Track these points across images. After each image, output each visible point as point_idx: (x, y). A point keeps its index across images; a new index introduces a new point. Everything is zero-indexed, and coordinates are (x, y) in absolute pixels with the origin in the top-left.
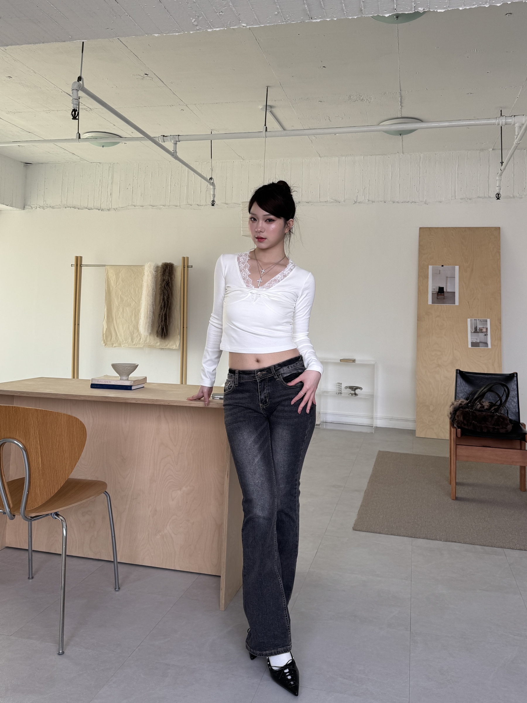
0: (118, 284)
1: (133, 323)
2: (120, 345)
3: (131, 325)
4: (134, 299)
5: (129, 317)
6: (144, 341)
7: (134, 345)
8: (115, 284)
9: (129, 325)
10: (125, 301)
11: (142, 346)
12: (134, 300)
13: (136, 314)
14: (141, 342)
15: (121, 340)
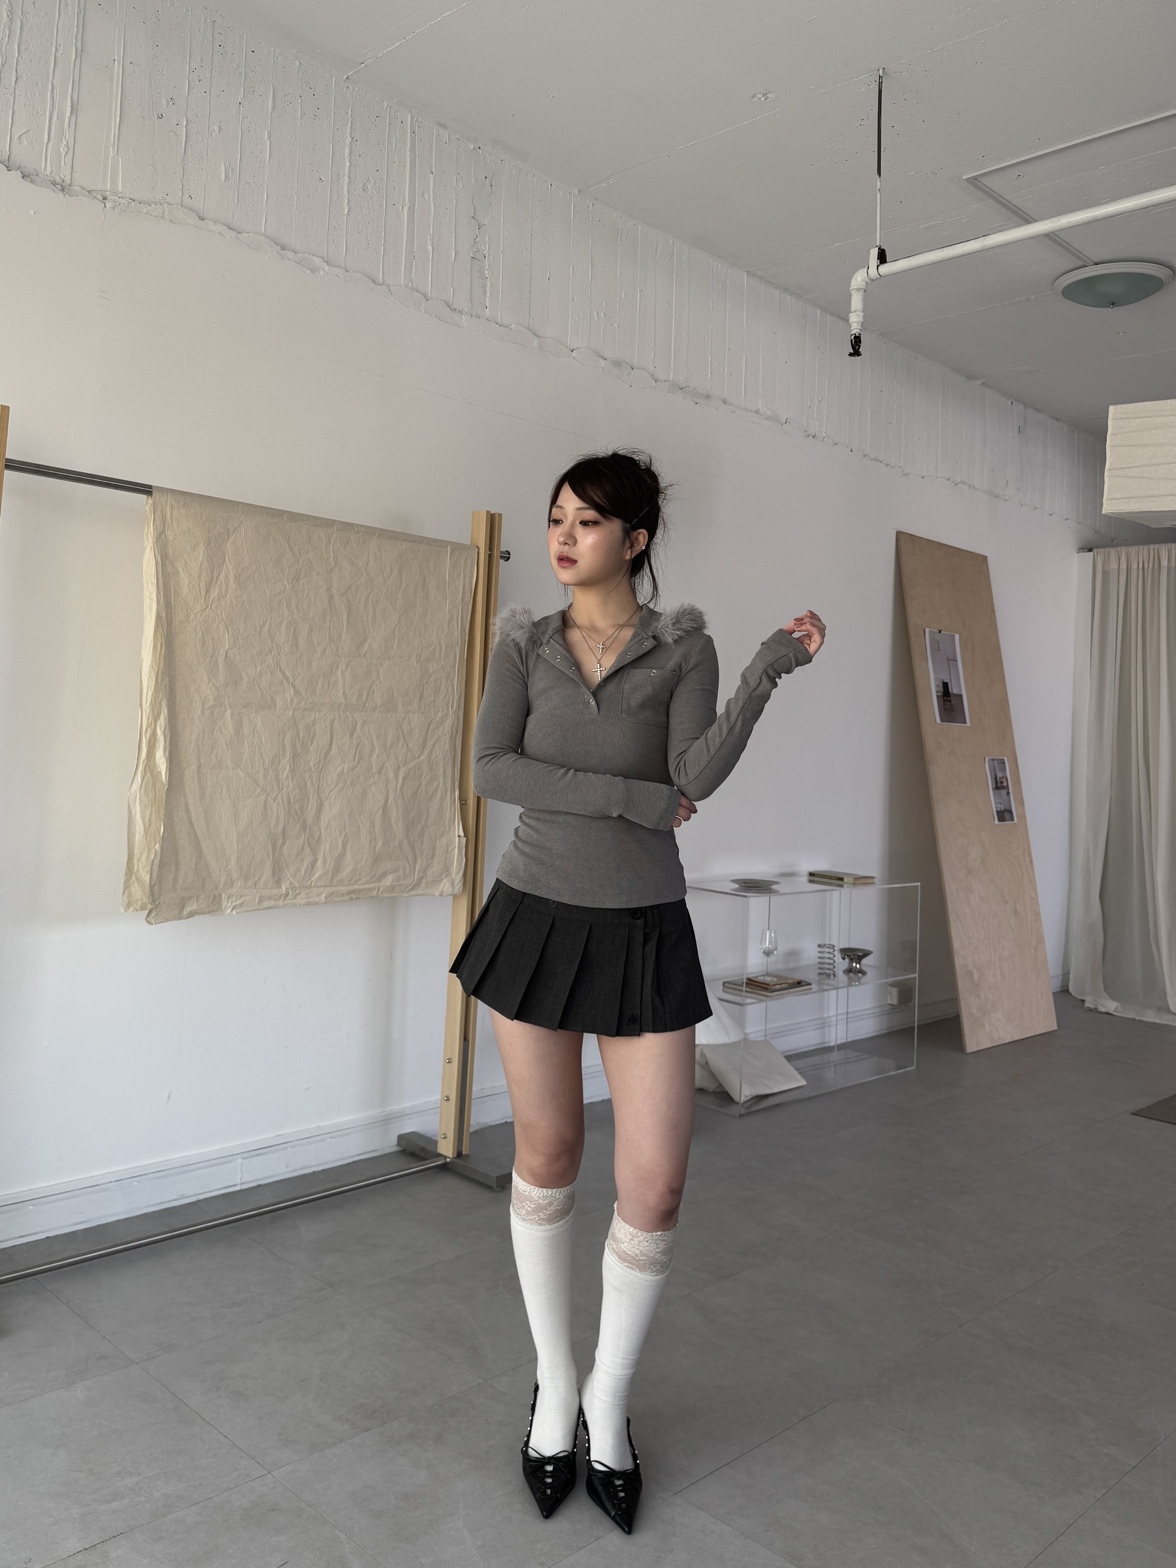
0: (215, 593)
1: (285, 789)
2: (214, 906)
3: (275, 799)
4: (288, 674)
5: (267, 763)
6: (331, 872)
7: (287, 895)
8: (203, 593)
9: (266, 800)
10: (246, 680)
11: (323, 896)
12: (291, 679)
13: (298, 745)
14: (319, 879)
15: (223, 879)
